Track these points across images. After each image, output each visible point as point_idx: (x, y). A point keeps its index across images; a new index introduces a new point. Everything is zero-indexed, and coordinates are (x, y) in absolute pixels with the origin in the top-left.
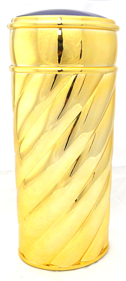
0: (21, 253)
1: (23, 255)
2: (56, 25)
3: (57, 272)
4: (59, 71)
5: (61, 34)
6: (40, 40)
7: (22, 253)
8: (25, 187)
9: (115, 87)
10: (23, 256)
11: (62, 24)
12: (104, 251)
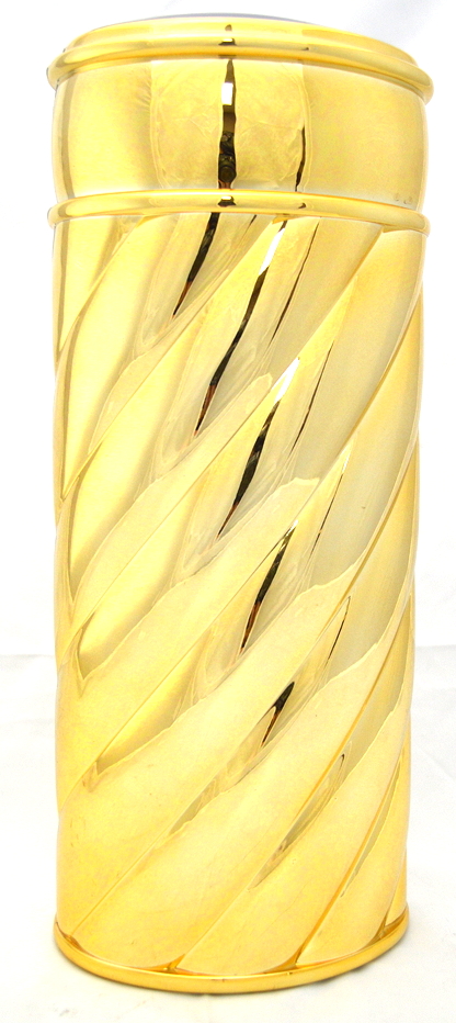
0: (65, 936)
1: (75, 943)
2: (213, 44)
3: (205, 1000)
4: (224, 203)
5: (230, 104)
6: (158, 123)
7: (68, 932)
8: (83, 681)
9: (422, 291)
10: (70, 945)
11: (232, 43)
12: (390, 932)
